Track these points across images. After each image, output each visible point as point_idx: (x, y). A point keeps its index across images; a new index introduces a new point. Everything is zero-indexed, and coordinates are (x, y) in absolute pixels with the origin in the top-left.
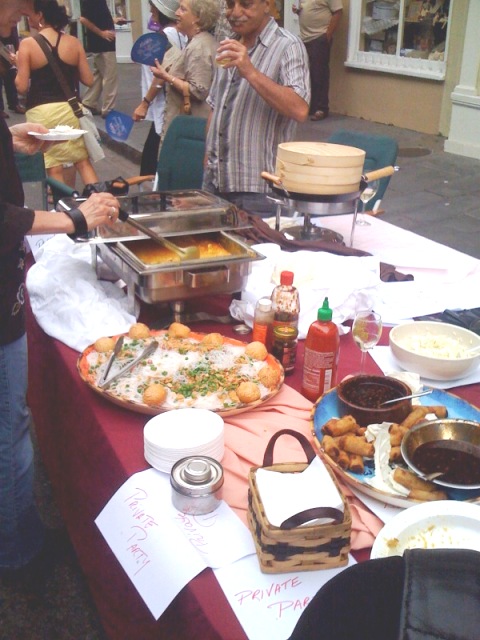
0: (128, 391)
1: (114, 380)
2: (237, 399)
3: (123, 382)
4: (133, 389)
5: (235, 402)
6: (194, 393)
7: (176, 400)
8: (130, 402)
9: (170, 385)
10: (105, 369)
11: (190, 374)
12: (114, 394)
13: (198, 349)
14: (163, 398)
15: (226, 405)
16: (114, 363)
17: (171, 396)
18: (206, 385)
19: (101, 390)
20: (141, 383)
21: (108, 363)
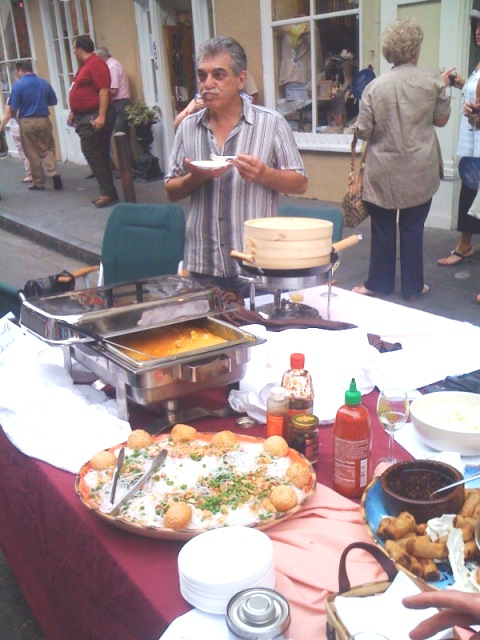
0: (143, 514)
1: (124, 502)
2: (272, 507)
3: (135, 504)
4: (150, 511)
5: (271, 512)
6: (223, 507)
7: (204, 518)
8: (150, 529)
9: (192, 501)
10: (110, 490)
11: (212, 485)
12: (128, 521)
13: (211, 453)
14: (189, 519)
15: (262, 517)
16: (119, 481)
17: (197, 514)
18: (233, 496)
19: (112, 518)
20: (158, 503)
21: (112, 482)
